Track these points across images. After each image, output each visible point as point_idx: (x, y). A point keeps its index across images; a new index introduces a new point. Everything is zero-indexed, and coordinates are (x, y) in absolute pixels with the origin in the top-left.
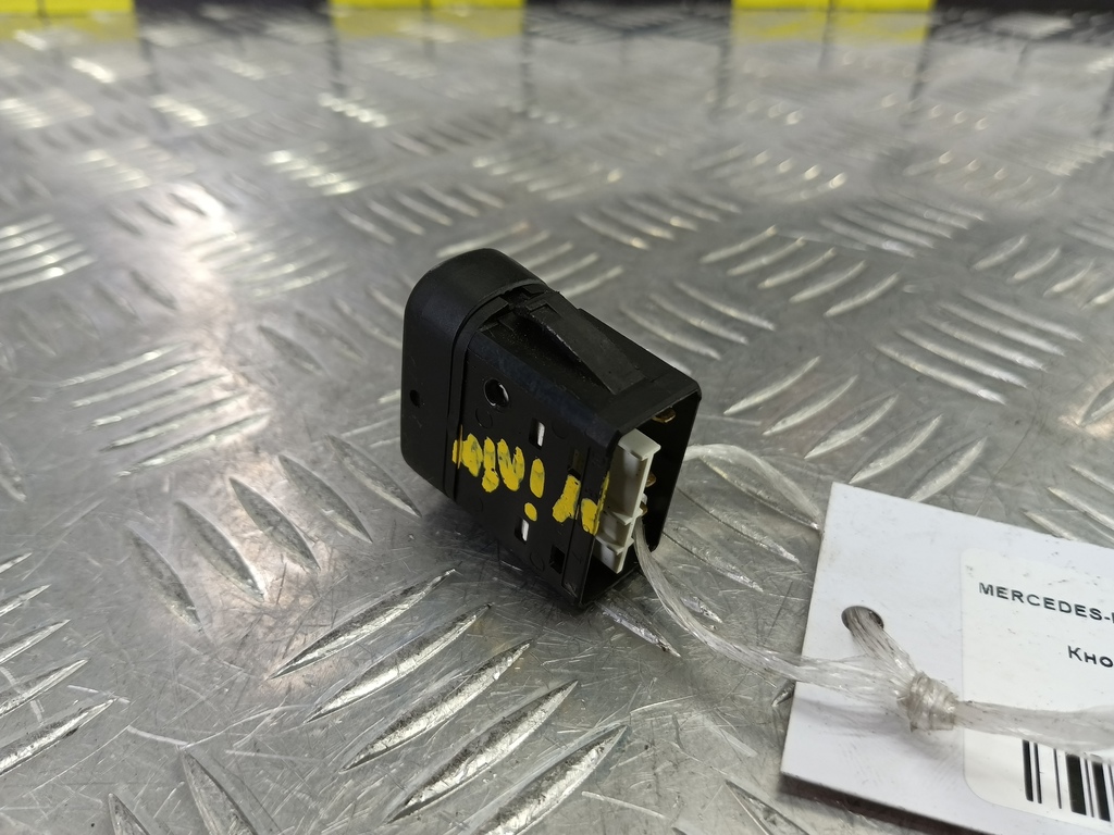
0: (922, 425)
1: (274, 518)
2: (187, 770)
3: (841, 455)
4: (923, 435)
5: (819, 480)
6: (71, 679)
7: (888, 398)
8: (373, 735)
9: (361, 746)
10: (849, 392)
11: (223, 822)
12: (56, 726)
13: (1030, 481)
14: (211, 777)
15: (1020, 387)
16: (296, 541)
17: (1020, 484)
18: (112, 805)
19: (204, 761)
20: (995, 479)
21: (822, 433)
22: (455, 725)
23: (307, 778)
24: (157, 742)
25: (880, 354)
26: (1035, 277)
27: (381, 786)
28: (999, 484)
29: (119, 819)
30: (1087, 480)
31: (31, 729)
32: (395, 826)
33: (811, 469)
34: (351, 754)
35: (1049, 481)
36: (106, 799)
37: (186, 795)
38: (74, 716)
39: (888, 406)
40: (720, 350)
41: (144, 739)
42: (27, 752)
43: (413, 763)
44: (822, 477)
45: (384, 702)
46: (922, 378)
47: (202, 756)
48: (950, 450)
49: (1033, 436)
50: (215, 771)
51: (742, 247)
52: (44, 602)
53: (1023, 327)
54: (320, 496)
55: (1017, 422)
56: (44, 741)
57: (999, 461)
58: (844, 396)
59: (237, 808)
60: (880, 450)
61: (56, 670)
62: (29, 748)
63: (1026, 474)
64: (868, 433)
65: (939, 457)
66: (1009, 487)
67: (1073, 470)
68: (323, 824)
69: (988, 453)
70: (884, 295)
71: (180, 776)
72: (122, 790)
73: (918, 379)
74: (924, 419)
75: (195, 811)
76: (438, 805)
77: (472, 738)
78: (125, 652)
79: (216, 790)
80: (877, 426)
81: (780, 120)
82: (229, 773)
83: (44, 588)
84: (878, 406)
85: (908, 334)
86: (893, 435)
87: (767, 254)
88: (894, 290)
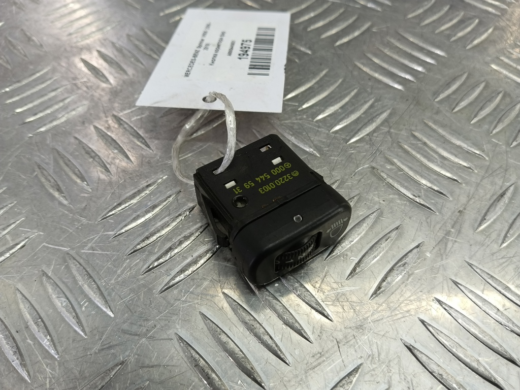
0: (366, 102)
1: (93, 154)
2: (67, 259)
3: (329, 118)
4: (366, 106)
5: (318, 130)
6: (20, 225)
7: (354, 89)
8: (136, 243)
9: (132, 247)
10: (337, 87)
11: (82, 277)
12: (17, 244)
13: (405, 129)
14: (77, 261)
15: (413, 82)
16: (103, 165)
17: (401, 130)
18: (41, 273)
19: (75, 255)
20: (391, 128)
21: (323, 108)
22: (167, 238)
23: (112, 260)
24: (56, 249)
25: (356, 66)
26: (434, 21)
27: (139, 261)
28: (392, 130)
29: (44, 278)
30: (430, 127)
31: (8, 246)
32: (145, 275)
33: (315, 126)
34: (128, 250)
35: (413, 128)
36: (39, 271)
37: (67, 267)
38: (23, 240)
39: (353, 94)
41: (51, 248)
42: (7, 255)
43: (151, 253)
44: (319, 129)
45: (140, 230)
46: (371, 78)
47: (73, 253)
48: (375, 115)
49: (412, 106)
50: (78, 258)
51: (303, 6)
52: (5, 194)
53: (421, 50)
54: (111, 144)
55: (407, 100)
56: (13, 250)
57: (394, 119)
58: (335, 89)
59: (87, 271)
60: (346, 115)
61: (14, 223)
62: (8, 253)
63: (404, 125)
64: (342, 108)
65: (369, 118)
66: (396, 132)
67: (425, 123)
68: (119, 276)
69: (390, 114)
70: (362, 34)
71: (65, 261)
72: (44, 268)
73: (369, 79)
74: (368, 99)
75: (72, 273)
76: (160, 268)
77: (173, 243)
78: (39, 213)
79: (78, 265)
80: (346, 104)
82: (84, 259)
83: (4, 188)
84: (349, 93)
85: (369, 55)
86: (353, 107)
87: (314, 10)
88: (368, 30)
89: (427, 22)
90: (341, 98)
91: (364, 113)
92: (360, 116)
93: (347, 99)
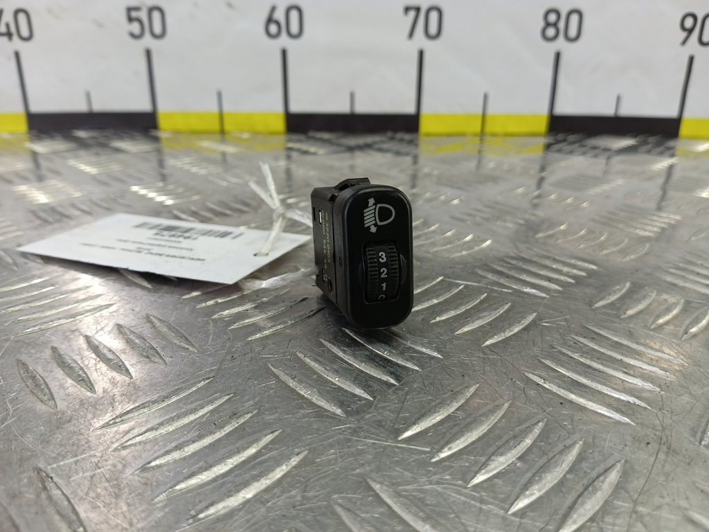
0: (567, 448)
3: (499, 481)
5: (481, 509)
7: (537, 422)
13: (668, 504)
15: (645, 408)
17: (659, 508)
20: (635, 502)
21: (483, 459)
25: (529, 380)
28: (640, 509)
33: (474, 498)
35: (684, 503)
39: (537, 431)
40: (397, 377)
44: (484, 507)
46: (564, 402)
48: (594, 474)
49: (662, 456)
55: (648, 443)
57: (636, 484)
60: (534, 475)
63: (662, 497)
64: (521, 458)
65: (585, 482)
66: (650, 512)
69: (625, 475)
74: (568, 442)
80: (529, 450)
84: (529, 430)
85: (548, 362)
86: (545, 459)
87: (437, 297)
88: (534, 323)
89: (630, 312)
90: (518, 438)
91: (571, 471)
92: (564, 476)
93: (528, 441)
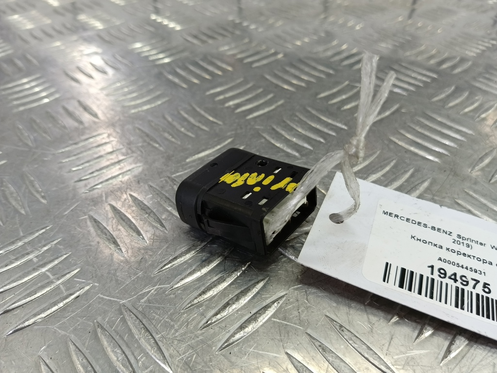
0: (406, 172)
1: (148, 211)
2: (124, 311)
4: (407, 175)
6: (75, 276)
7: (393, 160)
8: (193, 297)
9: (188, 301)
10: (377, 157)
11: (139, 331)
12: (71, 295)
13: (448, 197)
14: (133, 313)
15: (447, 155)
16: (158, 220)
17: (444, 198)
18: (96, 325)
19: (130, 307)
20: (434, 195)
22: (223, 293)
23: (169, 313)
24: (111, 300)
25: (391, 141)
26: (457, 105)
27: (197, 316)
28: (436, 198)
29: (99, 330)
30: (471, 196)
31: (62, 296)
32: (203, 331)
34: (185, 304)
35: (456, 196)
36: (93, 322)
37: (124, 320)
38: (78, 291)
39: (392, 164)
40: (325, 139)
41: (106, 299)
42: (61, 305)
43: (208, 308)
45: (196, 284)
46: (407, 151)
48: (417, 183)
49: (451, 177)
50: (135, 311)
51: (335, 90)
52: (60, 245)
53: (450, 128)
54: (165, 202)
55: (445, 171)
56: (67, 300)
57: (436, 188)
58: (375, 159)
59: (144, 325)
60: (389, 183)
61: (69, 273)
62: (62, 303)
63: (447, 194)
64: (383, 176)
65: (412, 186)
66: (440, 199)
67: (466, 192)
68: (176, 331)
69: (431, 184)
70: (393, 113)
71: (121, 313)
72: (99, 319)
73: (405, 152)
74: (407, 169)
75: (128, 326)
76: (219, 323)
77: (230, 298)
78: (95, 265)
79: (135, 318)
80: (388, 172)
81: (353, 28)
82: (140, 312)
83: (59, 240)
84: (388, 164)
85: (402, 132)
86: (394, 176)
87: (345, 94)
88: (397, 111)
90: (382, 167)
91: (406, 181)
92: (403, 183)
93: (387, 169)
